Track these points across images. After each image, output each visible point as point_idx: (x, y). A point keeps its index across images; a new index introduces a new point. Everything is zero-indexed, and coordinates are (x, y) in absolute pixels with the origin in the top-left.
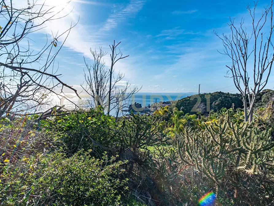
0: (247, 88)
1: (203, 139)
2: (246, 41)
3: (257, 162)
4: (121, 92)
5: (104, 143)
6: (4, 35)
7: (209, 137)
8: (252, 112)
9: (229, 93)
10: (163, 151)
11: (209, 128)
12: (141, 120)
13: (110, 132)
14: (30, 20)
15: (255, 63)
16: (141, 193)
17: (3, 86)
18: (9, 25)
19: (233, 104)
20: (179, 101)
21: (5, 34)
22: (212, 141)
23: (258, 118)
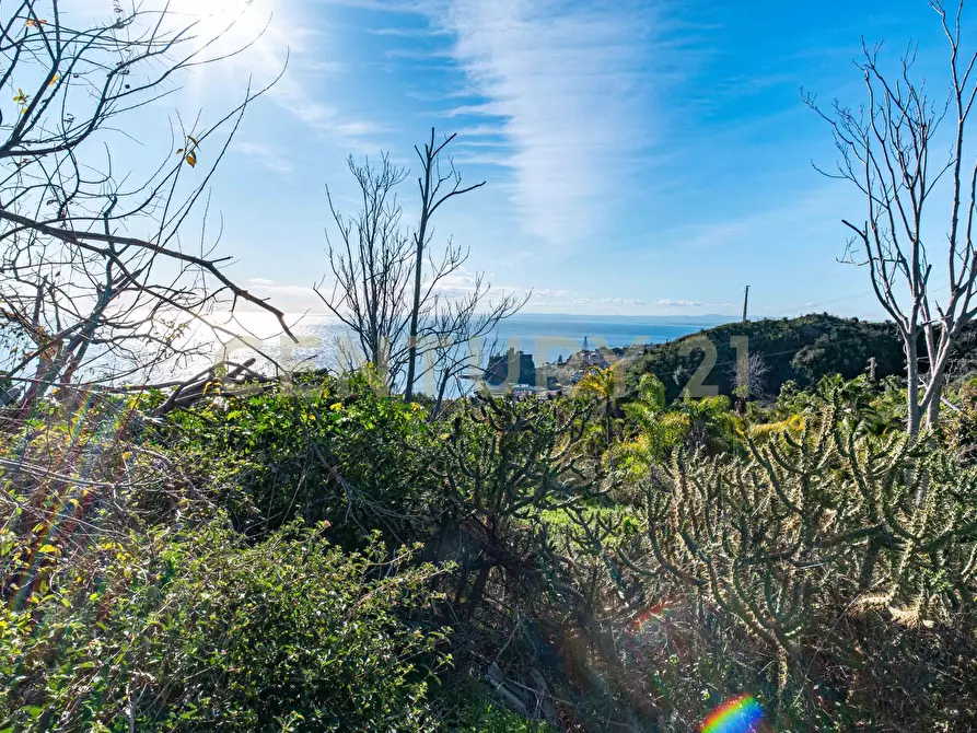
0: (922, 301)
1: (742, 490)
2: (924, 126)
3: (933, 584)
4: (455, 313)
5: (385, 495)
6: (33, 123)
7: (765, 486)
8: (937, 390)
9: (856, 319)
10: (597, 529)
11: (764, 451)
12: (518, 417)
13: (409, 458)
14: (122, 67)
15: (956, 211)
16: (510, 673)
17: (50, 290)
18: (52, 87)
19: (872, 360)
20: (668, 344)
21: (38, 116)
22: (773, 500)
23: (960, 414)
